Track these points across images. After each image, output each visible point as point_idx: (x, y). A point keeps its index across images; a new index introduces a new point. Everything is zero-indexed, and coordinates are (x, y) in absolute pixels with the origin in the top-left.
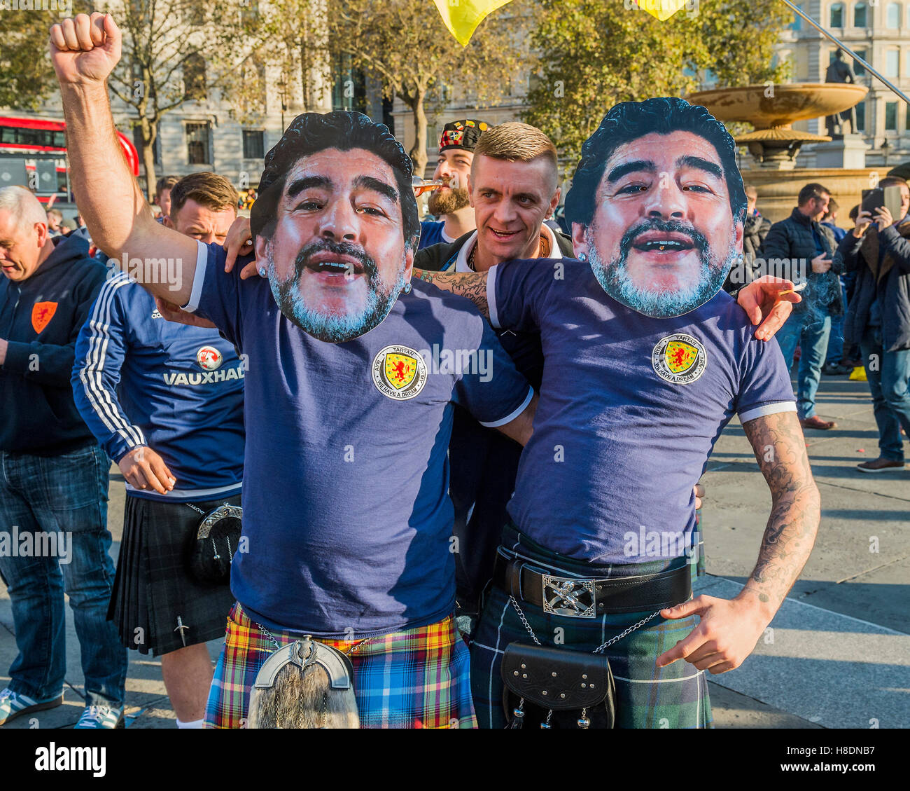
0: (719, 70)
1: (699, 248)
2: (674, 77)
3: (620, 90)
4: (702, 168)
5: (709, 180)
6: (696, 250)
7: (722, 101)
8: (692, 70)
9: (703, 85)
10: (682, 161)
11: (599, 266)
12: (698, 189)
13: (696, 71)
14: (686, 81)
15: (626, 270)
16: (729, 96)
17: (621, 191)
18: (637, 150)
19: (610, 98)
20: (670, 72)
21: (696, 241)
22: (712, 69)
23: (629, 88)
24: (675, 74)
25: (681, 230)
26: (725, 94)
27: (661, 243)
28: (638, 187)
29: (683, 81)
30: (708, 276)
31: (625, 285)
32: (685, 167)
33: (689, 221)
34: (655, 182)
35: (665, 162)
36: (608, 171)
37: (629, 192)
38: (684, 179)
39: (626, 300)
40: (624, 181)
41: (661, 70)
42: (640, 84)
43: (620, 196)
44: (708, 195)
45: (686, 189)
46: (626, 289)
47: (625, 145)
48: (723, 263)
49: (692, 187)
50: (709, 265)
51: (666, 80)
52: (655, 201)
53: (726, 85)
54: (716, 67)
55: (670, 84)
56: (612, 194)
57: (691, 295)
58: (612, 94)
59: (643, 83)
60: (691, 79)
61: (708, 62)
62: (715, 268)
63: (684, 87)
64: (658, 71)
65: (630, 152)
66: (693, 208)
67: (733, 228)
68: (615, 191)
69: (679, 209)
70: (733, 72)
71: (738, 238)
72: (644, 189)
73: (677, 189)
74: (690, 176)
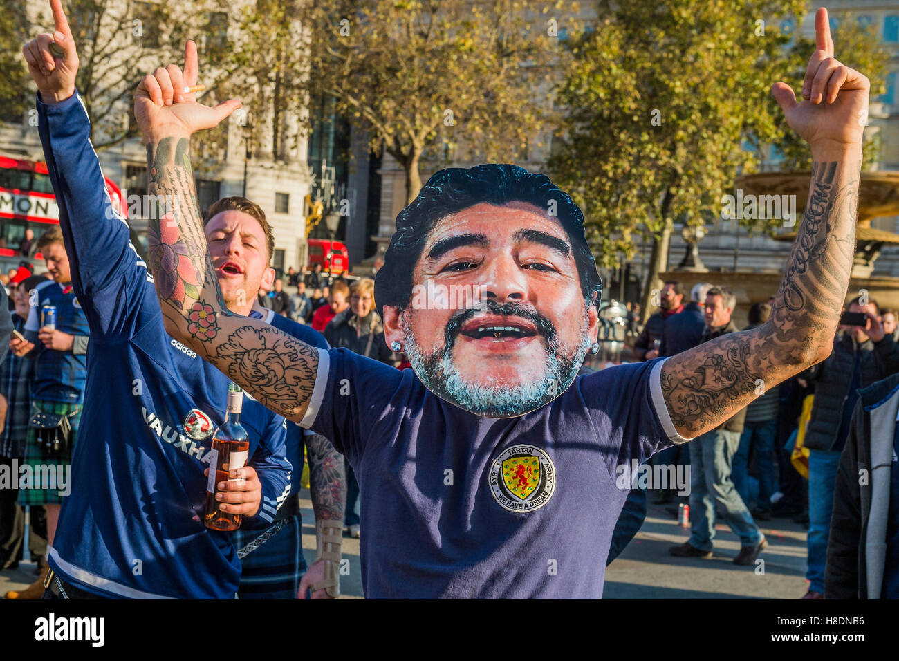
0: (786, 146)
1: (543, 335)
2: (729, 152)
3: (661, 163)
4: (545, 244)
5: (553, 257)
6: (540, 337)
7: (785, 186)
8: (753, 144)
9: (766, 163)
10: (521, 236)
11: (418, 356)
12: (541, 267)
13: (758, 146)
14: (745, 157)
15: (452, 362)
16: (792, 181)
17: (446, 269)
18: (465, 221)
19: (648, 173)
20: (725, 145)
21: (540, 327)
22: (778, 146)
23: (672, 161)
24: (731, 148)
25: (521, 314)
26: (789, 178)
27: (496, 328)
28: (467, 264)
29: (741, 157)
30: (555, 367)
31: (451, 379)
32: (525, 242)
33: (530, 304)
34: (487, 258)
35: (499, 235)
36: (429, 246)
37: (455, 270)
38: (523, 255)
39: (453, 398)
40: (449, 257)
41: (714, 141)
42: (687, 158)
43: (444, 275)
44: (552, 274)
45: (526, 267)
46: (452, 384)
47: (450, 217)
48: (574, 352)
49: (533, 264)
50: (557, 355)
51: (719, 154)
52: (487, 280)
53: (794, 164)
54: (783, 143)
55: (724, 159)
56: (435, 272)
57: (535, 390)
58: (650, 168)
59: (691, 157)
60: (751, 155)
61: (774, 136)
62: (564, 358)
63: (742, 165)
64: (710, 143)
65: (456, 224)
66: (535, 289)
67: (584, 312)
68: (438, 269)
69: (518, 289)
70: (803, 150)
71: (591, 324)
72: (474, 266)
73: (515, 267)
74: (531, 252)
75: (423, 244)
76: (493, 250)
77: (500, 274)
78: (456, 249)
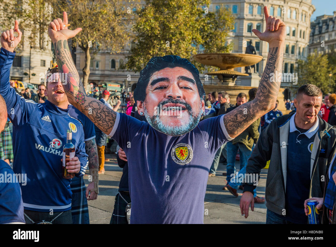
0: (205, 45)
1: (188, 110)
2: (188, 47)
3: (167, 50)
4: (187, 80)
5: (190, 85)
6: (187, 110)
7: (208, 58)
8: (195, 45)
9: (199, 51)
10: (180, 78)
11: (149, 117)
12: (186, 88)
13: (197, 45)
14: (193, 49)
15: (160, 118)
16: (211, 56)
17: (156, 89)
18: (162, 74)
19: (163, 53)
20: (187, 45)
21: (187, 107)
22: (203, 45)
23: (171, 50)
24: (189, 46)
25: (181, 103)
26: (209, 55)
28: (163, 87)
29: (192, 48)
30: (192, 120)
31: (159, 124)
32: (181, 80)
33: (183, 100)
34: (169, 85)
35: (173, 78)
36: (151, 81)
37: (159, 89)
38: (180, 84)
39: (160, 130)
40: (157, 85)
41: (183, 43)
42: (175, 49)
43: (156, 91)
44: (190, 90)
45: (181, 88)
46: (160, 125)
47: (157, 72)
48: (198, 115)
49: (184, 87)
50: (192, 116)
51: (185, 48)
52: (170, 92)
53: (208, 51)
55: (186, 49)
56: (153, 90)
57: (186, 127)
59: (176, 48)
60: (195, 48)
61: (201, 42)
62: (195, 117)
63: (192, 51)
64: (182, 44)
65: (159, 74)
66: (185, 95)
67: (200, 102)
68: (154, 89)
69: (179, 95)
70: (210, 46)
71: (203, 106)
72: (165, 88)
73: (178, 88)
74: (183, 83)
75: (149, 81)
76: (171, 83)
77: (174, 90)
78: (159, 82)
